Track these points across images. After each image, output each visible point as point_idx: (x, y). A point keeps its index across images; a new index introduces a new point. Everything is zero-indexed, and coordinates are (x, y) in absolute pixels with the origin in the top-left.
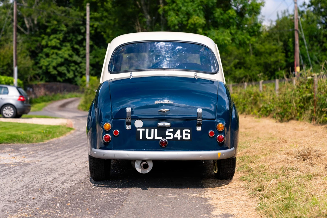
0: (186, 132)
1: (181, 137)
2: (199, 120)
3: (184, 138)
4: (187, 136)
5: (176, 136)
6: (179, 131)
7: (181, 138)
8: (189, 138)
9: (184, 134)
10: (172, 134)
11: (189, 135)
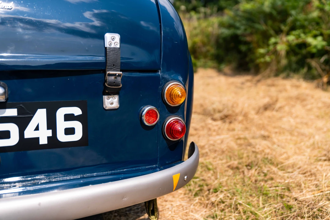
0: (68, 117)
1: (50, 135)
2: (115, 75)
3: (62, 137)
4: (70, 131)
5: (29, 133)
6: (41, 116)
7: (48, 137)
8: (78, 136)
9: (61, 125)
10: (13, 128)
11: (78, 126)
